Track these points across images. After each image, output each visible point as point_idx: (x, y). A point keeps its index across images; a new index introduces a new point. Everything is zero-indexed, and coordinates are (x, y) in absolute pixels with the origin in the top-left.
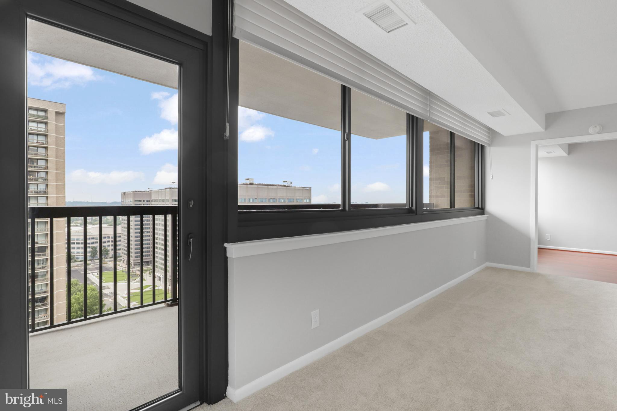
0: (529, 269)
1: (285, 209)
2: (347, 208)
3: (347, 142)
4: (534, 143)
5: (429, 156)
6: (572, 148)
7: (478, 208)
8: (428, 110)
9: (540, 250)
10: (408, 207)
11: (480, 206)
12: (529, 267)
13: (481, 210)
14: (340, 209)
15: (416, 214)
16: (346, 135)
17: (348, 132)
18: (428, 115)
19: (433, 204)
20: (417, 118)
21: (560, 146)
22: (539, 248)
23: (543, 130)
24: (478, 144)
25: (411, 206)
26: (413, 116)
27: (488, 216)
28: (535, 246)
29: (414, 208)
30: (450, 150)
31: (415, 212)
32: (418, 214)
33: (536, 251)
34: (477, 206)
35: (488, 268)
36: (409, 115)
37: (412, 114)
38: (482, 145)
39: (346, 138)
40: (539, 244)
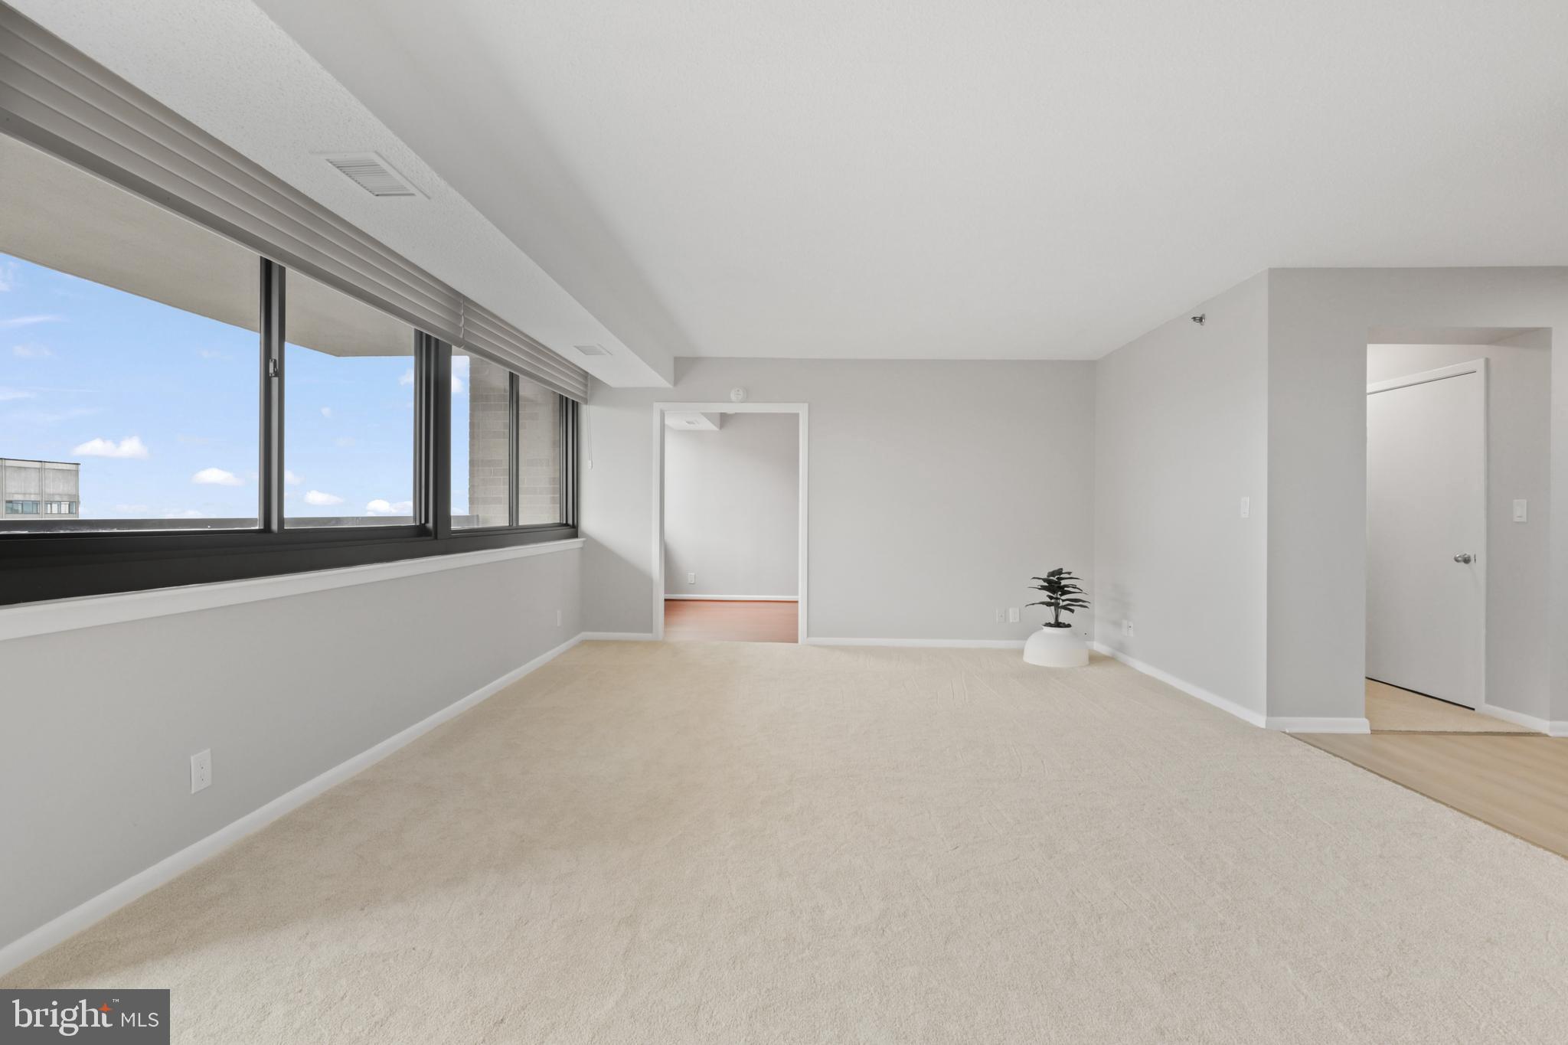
0: (650, 635)
1: (113, 528)
2: (275, 526)
3: (275, 381)
4: (657, 406)
5: (469, 412)
6: (724, 420)
7: (567, 525)
8: (461, 325)
9: (667, 602)
10: (418, 524)
11: (570, 522)
12: (651, 631)
13: (570, 528)
14: (257, 528)
15: (436, 538)
16: (271, 365)
17: (277, 359)
18: (461, 336)
19: (478, 516)
20: (437, 340)
21: (708, 416)
22: (666, 600)
23: (670, 386)
24: (567, 398)
25: (423, 522)
26: (428, 337)
27: (584, 542)
28: (660, 596)
29: (430, 525)
30: (508, 403)
31: (433, 533)
32: (439, 536)
33: (662, 604)
34: (565, 522)
35: (584, 642)
36: (419, 335)
37: (425, 332)
38: (573, 401)
39: (271, 370)
40: (666, 591)
